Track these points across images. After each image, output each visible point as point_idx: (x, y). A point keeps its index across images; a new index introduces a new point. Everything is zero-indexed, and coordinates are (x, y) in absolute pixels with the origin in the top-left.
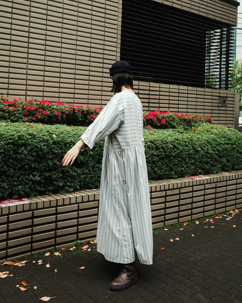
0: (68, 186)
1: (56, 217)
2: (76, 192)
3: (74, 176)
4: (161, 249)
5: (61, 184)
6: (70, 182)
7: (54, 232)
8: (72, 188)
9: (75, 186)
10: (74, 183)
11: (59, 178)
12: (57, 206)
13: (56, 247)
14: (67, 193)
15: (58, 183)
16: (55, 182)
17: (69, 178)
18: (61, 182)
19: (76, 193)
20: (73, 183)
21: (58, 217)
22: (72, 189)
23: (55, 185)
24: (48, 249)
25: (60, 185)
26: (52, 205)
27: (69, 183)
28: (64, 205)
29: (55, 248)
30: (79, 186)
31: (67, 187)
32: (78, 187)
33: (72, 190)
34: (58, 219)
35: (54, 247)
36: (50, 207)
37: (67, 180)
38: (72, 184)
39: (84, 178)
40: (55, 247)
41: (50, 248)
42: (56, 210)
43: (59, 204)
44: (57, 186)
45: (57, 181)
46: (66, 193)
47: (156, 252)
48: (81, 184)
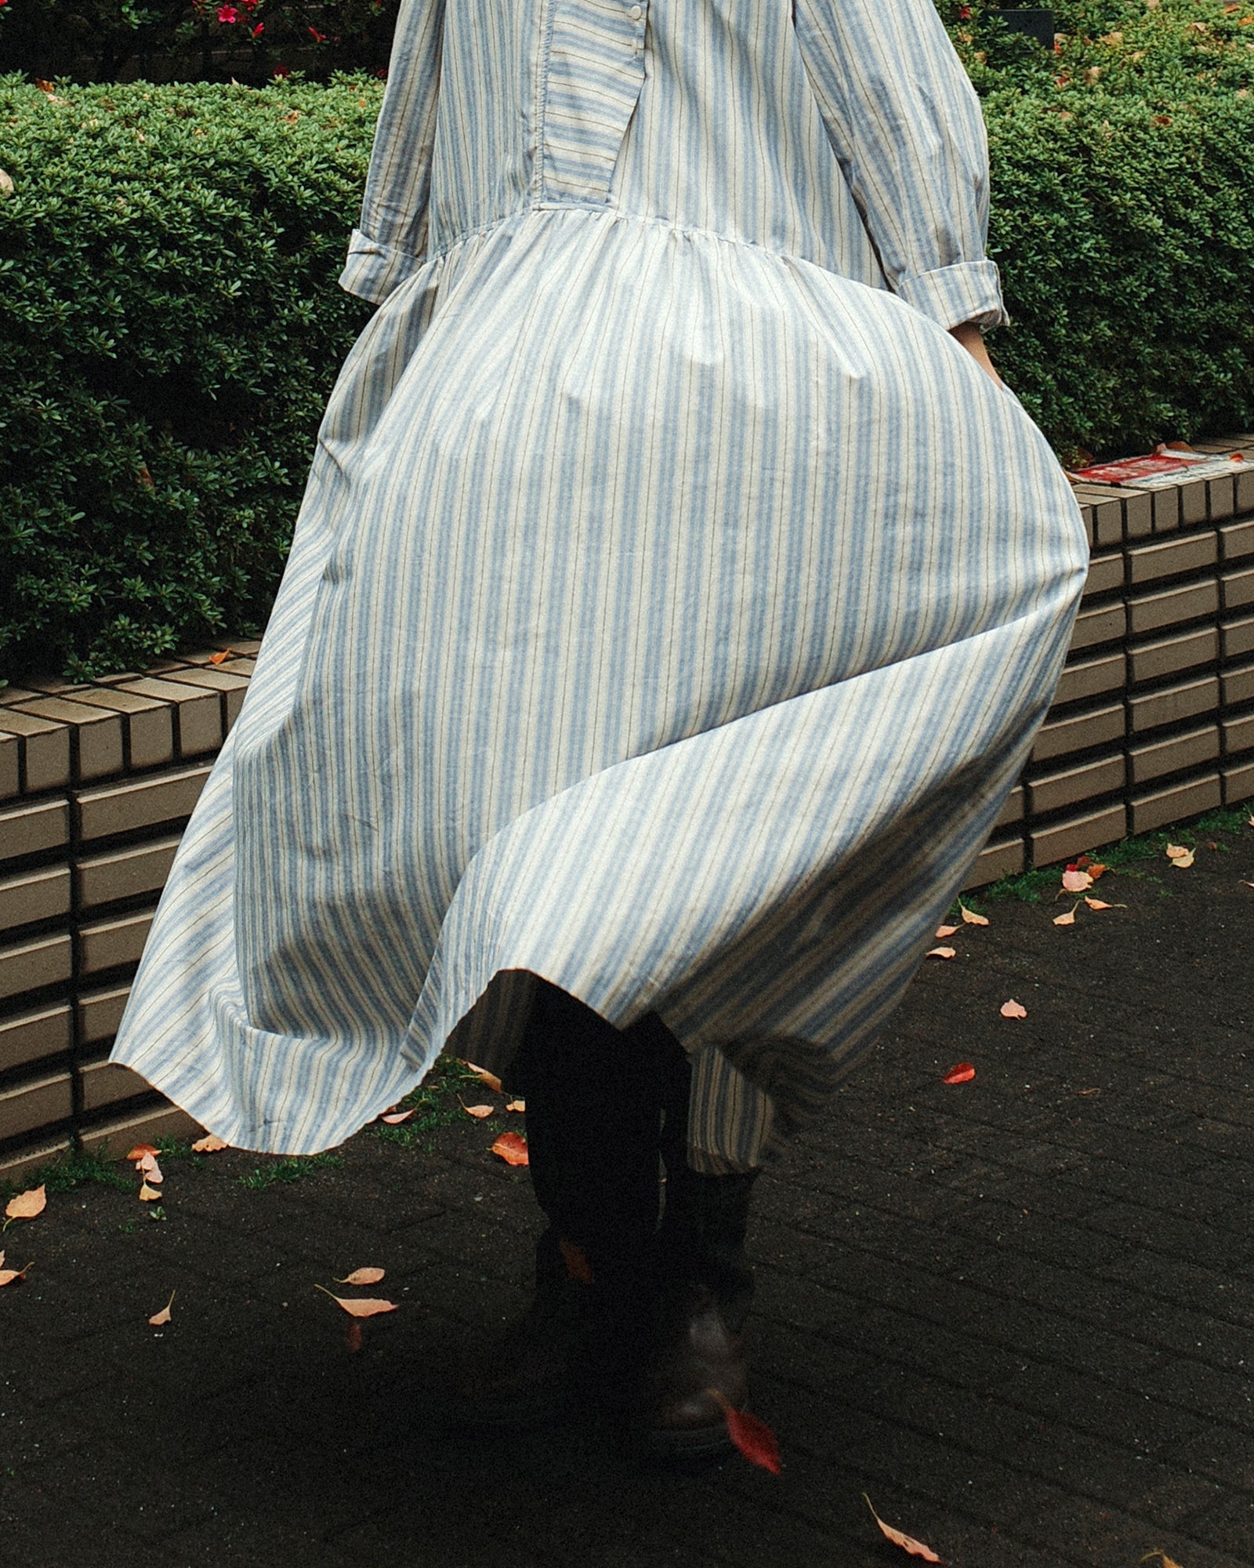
0: (134, 609)
1: (76, 879)
2: (198, 661)
3: (178, 518)
4: (953, 1080)
5: (80, 596)
6: (150, 576)
7: (65, 1009)
8: (161, 624)
9: (189, 606)
10: (178, 580)
11: (61, 543)
12: (74, 784)
13: (85, 1138)
14: (128, 671)
15: (50, 591)
16: (28, 583)
17: (140, 542)
18: (79, 576)
19: (203, 666)
20: (167, 583)
21: (87, 878)
22: (166, 627)
23: (31, 602)
24: (18, 1162)
25: (71, 604)
26: (34, 781)
27: (139, 582)
28: (129, 772)
29: (78, 1145)
30: (220, 599)
31: (124, 621)
32: (213, 614)
33: (167, 637)
34: (92, 896)
35: (67, 1144)
36: (26, 795)
37: (118, 559)
38: (167, 590)
39: (255, 528)
40: (77, 1137)
41: (38, 1154)
42: (74, 813)
43: (88, 768)
44: (45, 613)
45: (41, 568)
46: (121, 671)
47: (915, 1104)
48: (233, 580)
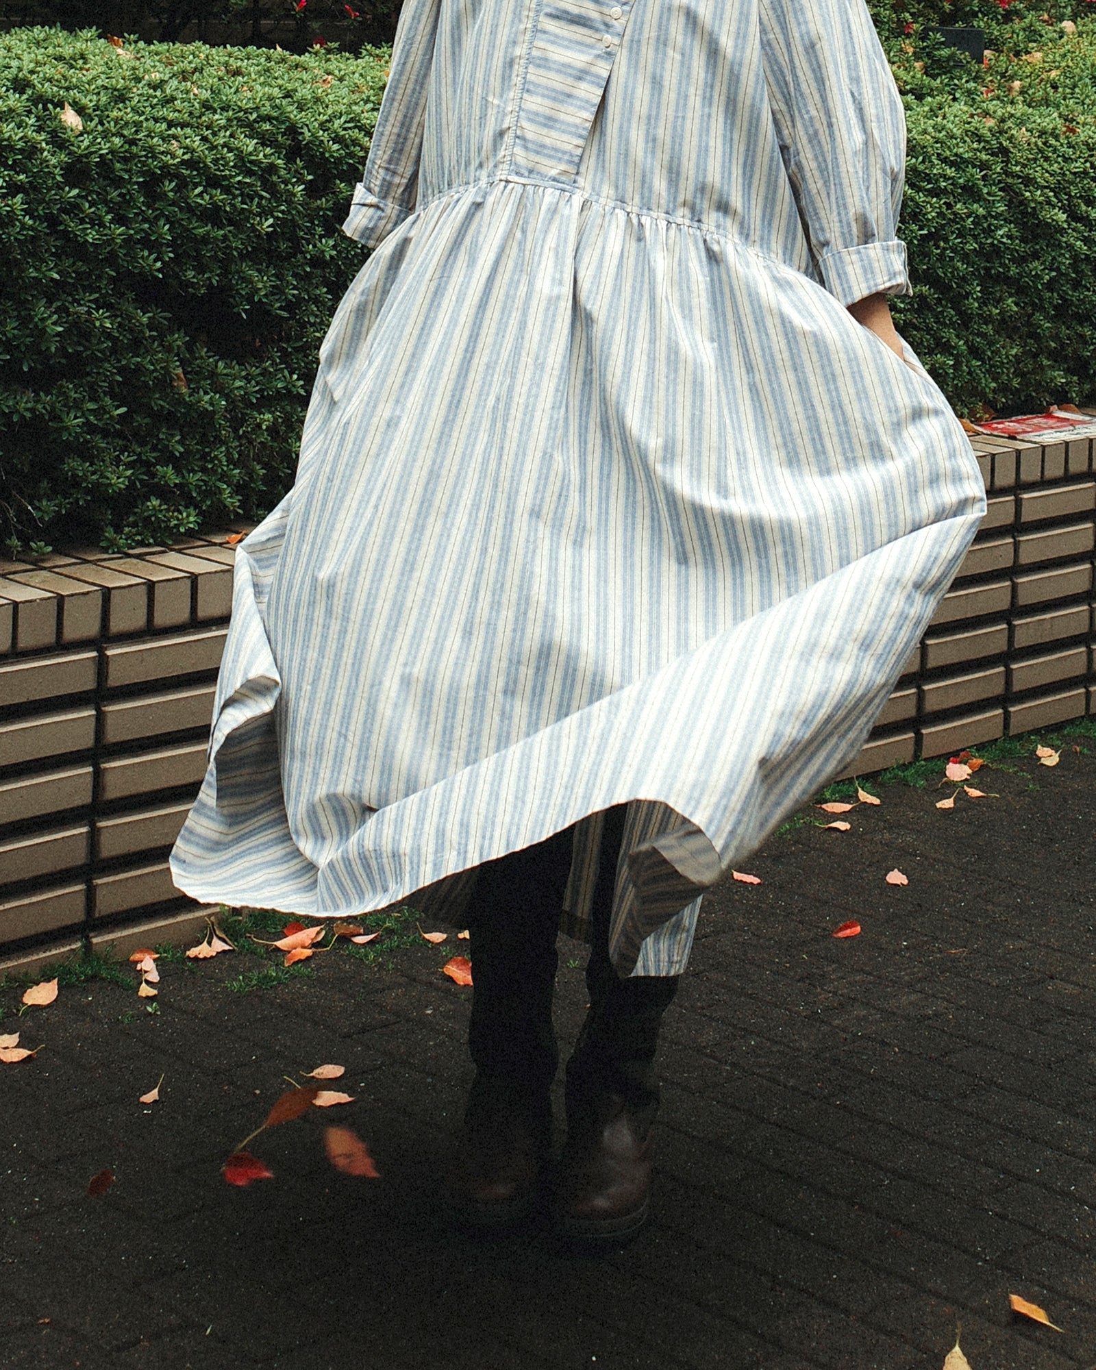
0: (164, 493)
1: (100, 719)
2: (217, 540)
3: (207, 417)
4: (841, 935)
5: (118, 479)
6: (178, 464)
7: (84, 830)
8: (187, 507)
9: (213, 492)
10: (204, 470)
11: (105, 434)
12: (105, 638)
13: (95, 940)
14: (157, 544)
15: (93, 473)
16: (75, 465)
17: (173, 436)
18: (118, 461)
19: (221, 545)
20: (195, 472)
21: (110, 721)
22: (191, 510)
23: (76, 482)
24: (35, 957)
25: (110, 485)
26: (70, 634)
27: (170, 470)
28: (151, 631)
29: (88, 946)
30: (239, 489)
31: (155, 502)
32: (232, 501)
33: (191, 519)
34: (114, 735)
35: (79, 944)
36: (62, 646)
37: (154, 449)
38: (193, 478)
39: (273, 430)
40: (87, 938)
41: (54, 952)
42: (102, 663)
43: (118, 624)
44: (88, 491)
45: (85, 452)
46: (149, 545)
47: (809, 953)
48: (251, 473)
